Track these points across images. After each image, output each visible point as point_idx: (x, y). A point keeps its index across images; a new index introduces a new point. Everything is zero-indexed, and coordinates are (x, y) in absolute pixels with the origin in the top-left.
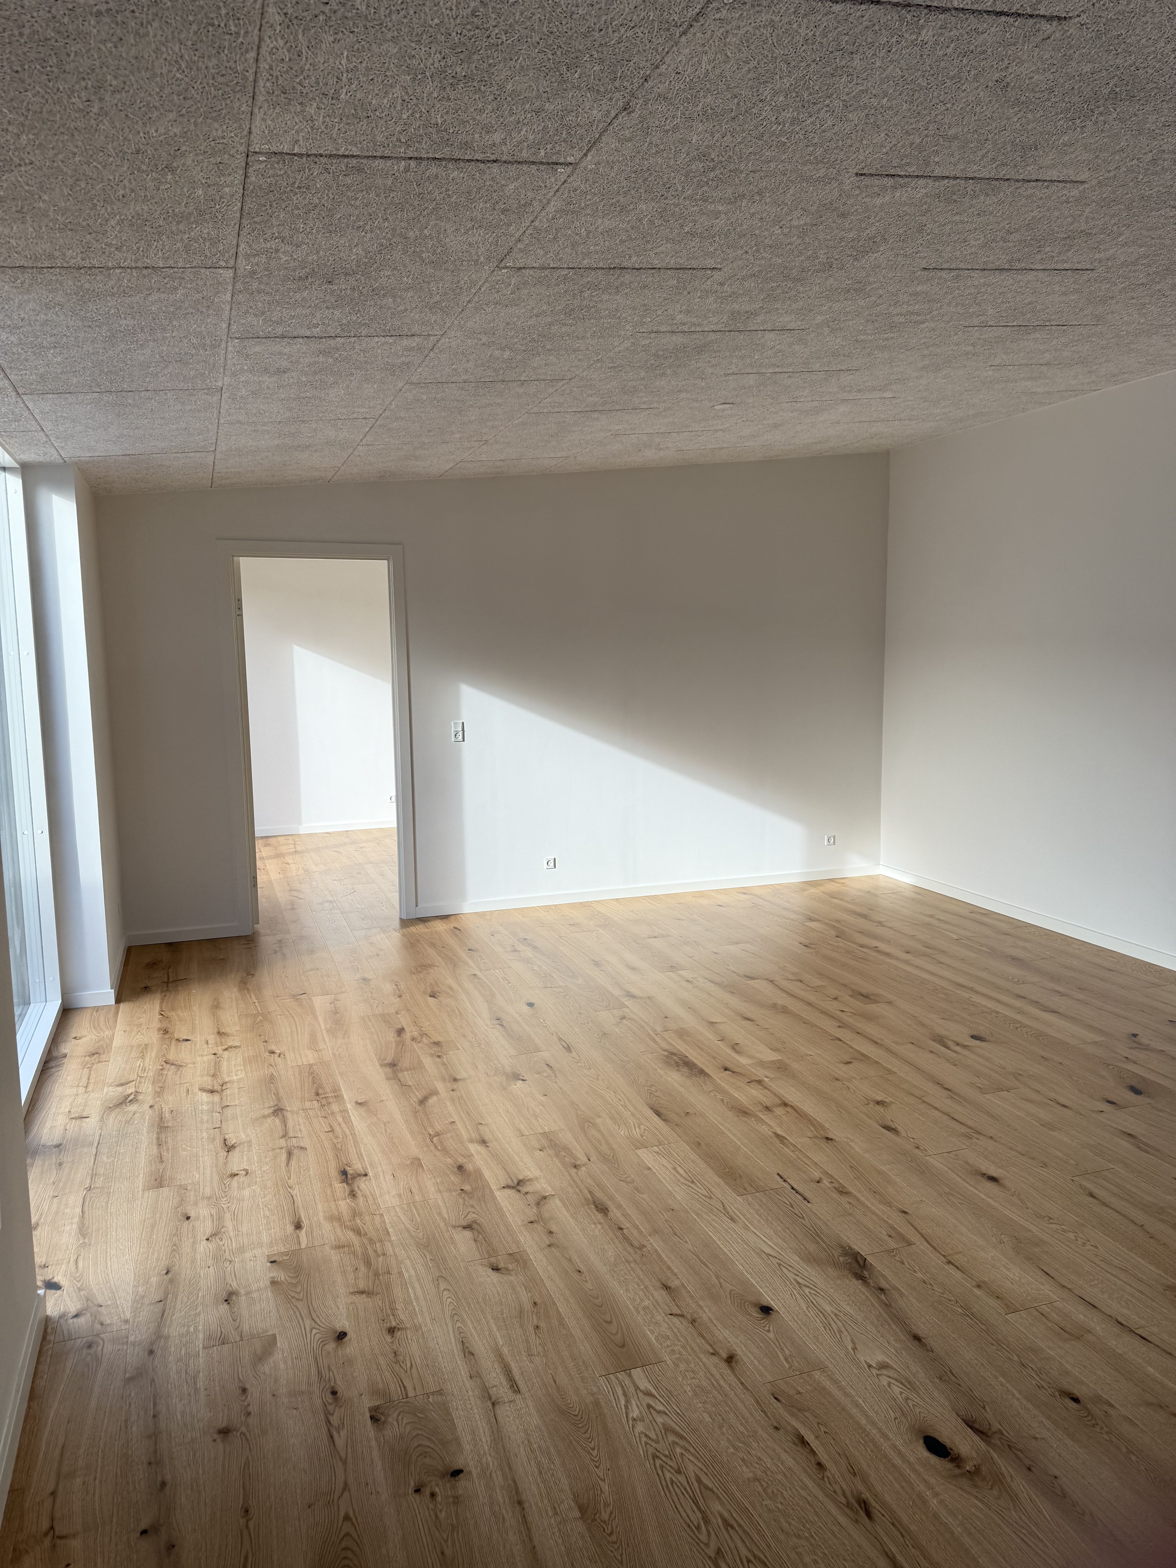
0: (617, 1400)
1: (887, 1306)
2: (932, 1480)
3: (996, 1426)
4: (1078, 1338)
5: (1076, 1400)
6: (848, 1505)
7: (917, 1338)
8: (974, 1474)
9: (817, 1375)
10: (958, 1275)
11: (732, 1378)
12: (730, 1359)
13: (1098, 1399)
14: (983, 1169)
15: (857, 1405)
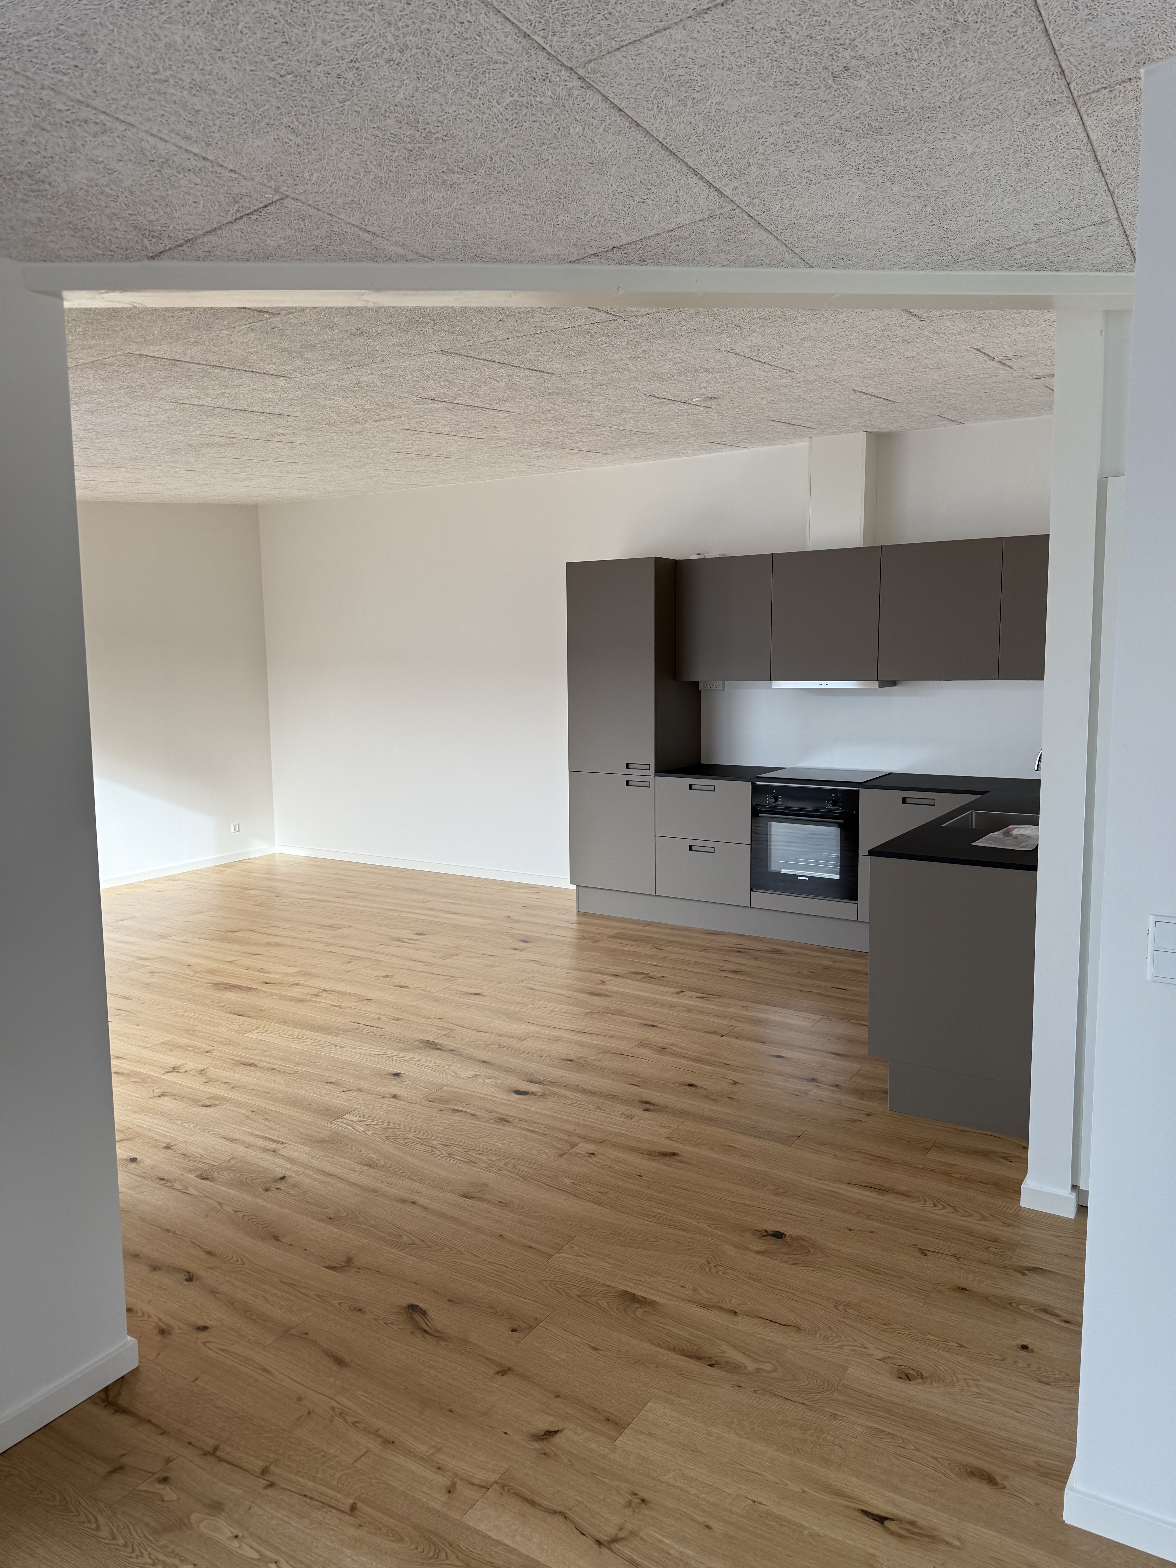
0: (348, 1129)
1: (461, 1055)
2: (527, 1103)
3: (542, 1079)
4: (559, 1040)
5: (571, 1061)
6: (496, 1122)
7: (484, 1062)
8: (543, 1095)
9: (445, 1088)
10: (487, 1035)
11: (401, 1102)
12: (394, 1097)
13: (580, 1058)
14: (468, 991)
15: (474, 1092)
